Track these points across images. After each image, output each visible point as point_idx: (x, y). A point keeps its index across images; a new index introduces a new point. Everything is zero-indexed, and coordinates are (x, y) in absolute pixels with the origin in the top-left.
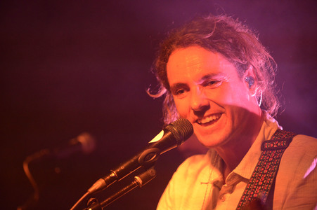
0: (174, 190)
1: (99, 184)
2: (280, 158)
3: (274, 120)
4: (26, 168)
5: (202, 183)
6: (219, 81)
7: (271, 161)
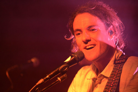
0: (75, 82)
1: (41, 81)
2: (122, 67)
3: (121, 50)
4: (7, 74)
5: (87, 79)
6: (96, 30)
7: (119, 69)
